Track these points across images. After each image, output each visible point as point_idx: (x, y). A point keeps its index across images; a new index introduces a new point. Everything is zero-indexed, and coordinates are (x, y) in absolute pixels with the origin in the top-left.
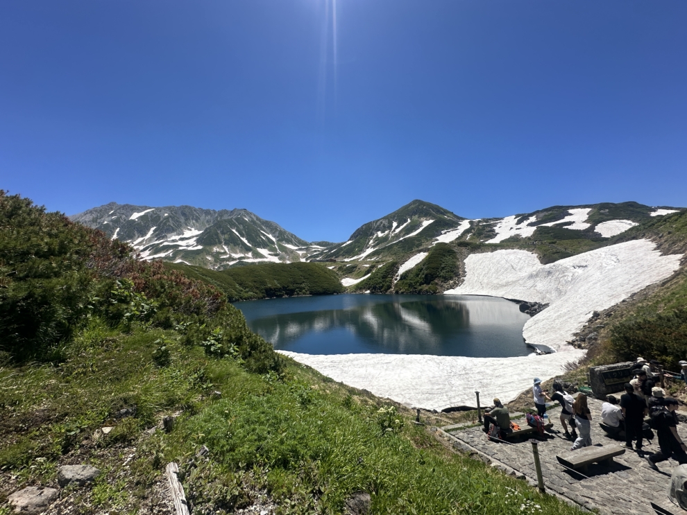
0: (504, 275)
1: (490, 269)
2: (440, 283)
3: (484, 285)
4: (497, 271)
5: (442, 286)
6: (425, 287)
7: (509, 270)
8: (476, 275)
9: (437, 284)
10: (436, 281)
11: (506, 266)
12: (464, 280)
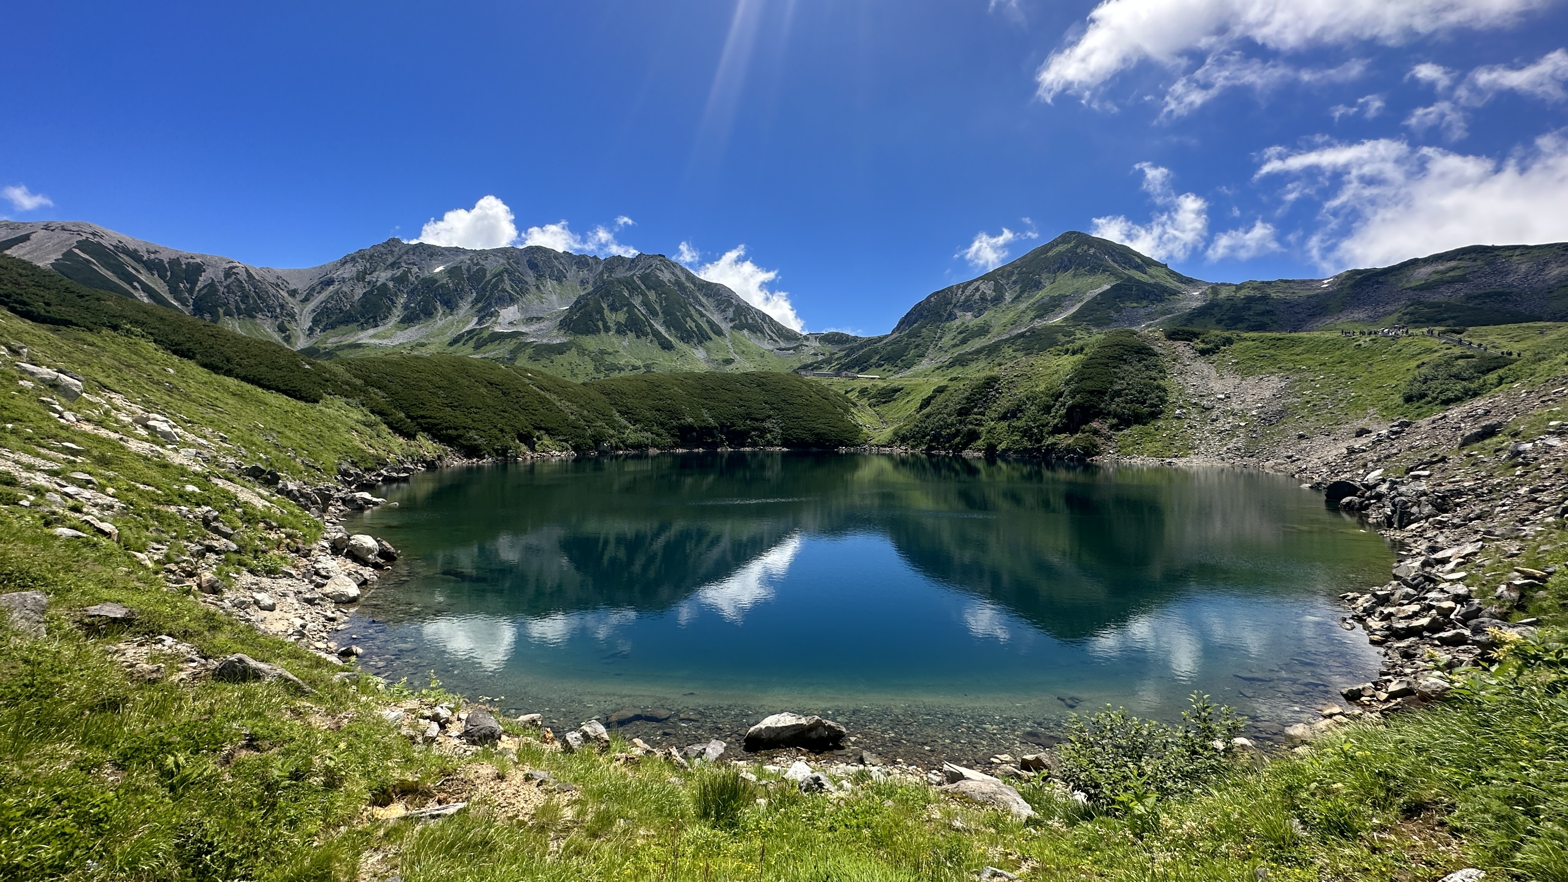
2: (1105, 430)
5: (1108, 438)
6: (1065, 440)
9: (1096, 432)
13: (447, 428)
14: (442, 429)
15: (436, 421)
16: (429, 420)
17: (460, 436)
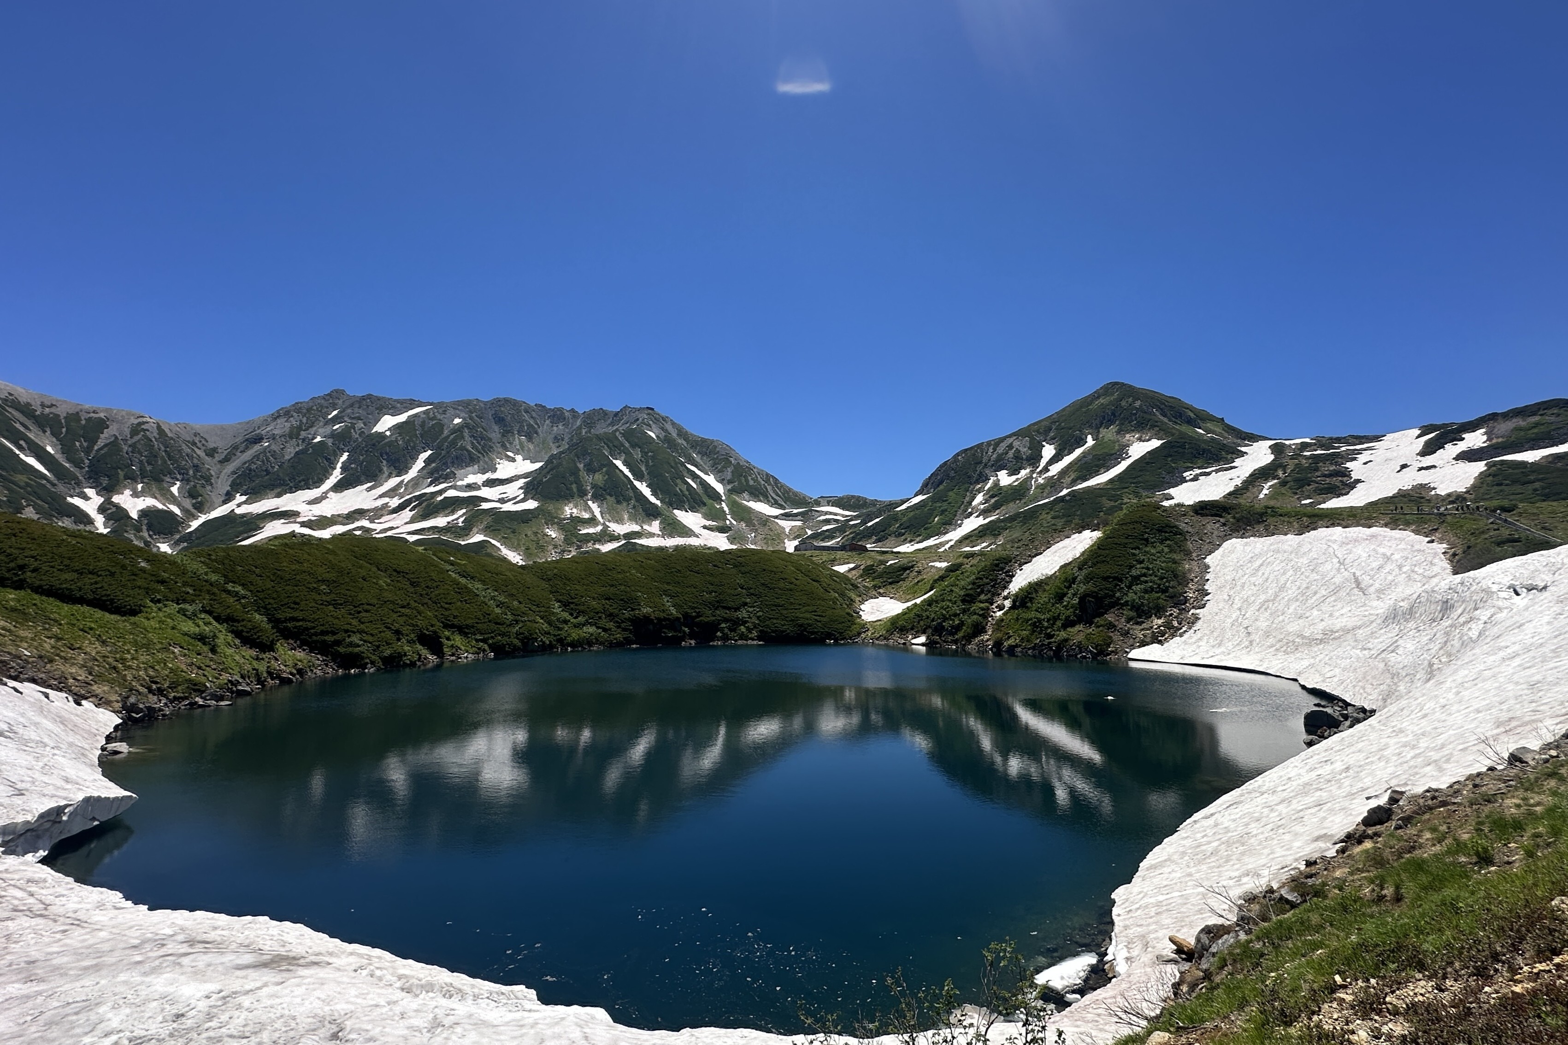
0: (1325, 607)
1: (1282, 588)
2: (1122, 623)
3: (1255, 637)
4: (1304, 595)
5: (1125, 634)
6: (1078, 634)
7: (1342, 593)
8: (1238, 603)
9: (1111, 626)
10: (1110, 617)
11: (1338, 580)
12: (1197, 618)
13: (323, 633)
14: (316, 634)
15: (309, 624)
16: (301, 623)
17: (338, 643)
